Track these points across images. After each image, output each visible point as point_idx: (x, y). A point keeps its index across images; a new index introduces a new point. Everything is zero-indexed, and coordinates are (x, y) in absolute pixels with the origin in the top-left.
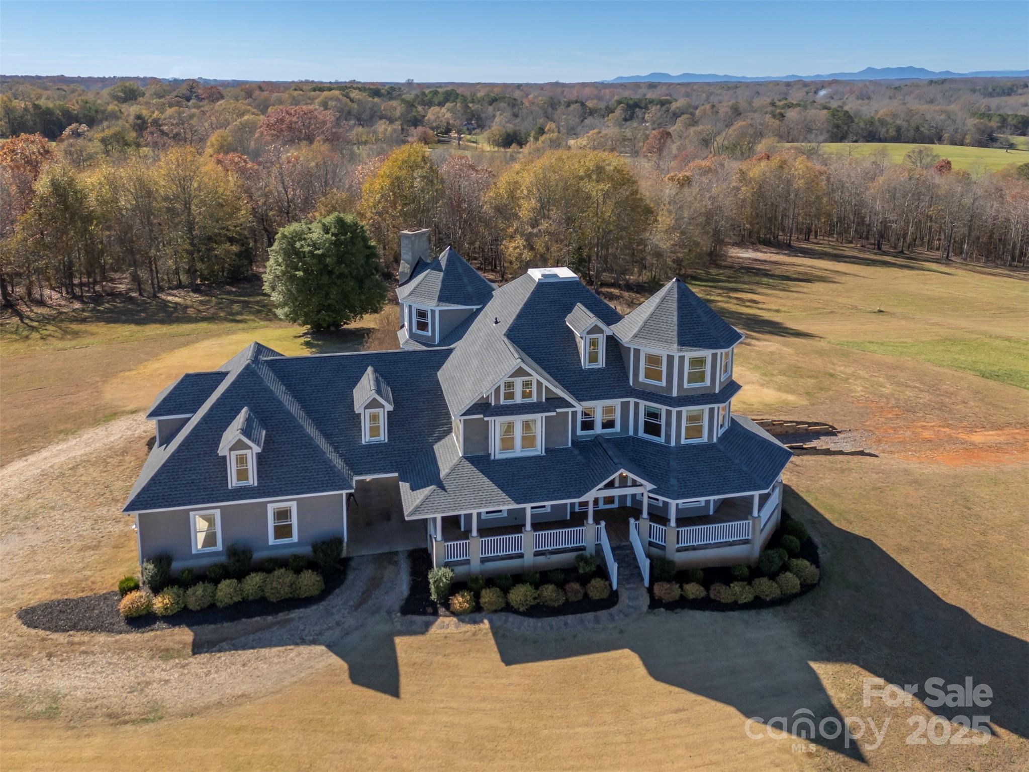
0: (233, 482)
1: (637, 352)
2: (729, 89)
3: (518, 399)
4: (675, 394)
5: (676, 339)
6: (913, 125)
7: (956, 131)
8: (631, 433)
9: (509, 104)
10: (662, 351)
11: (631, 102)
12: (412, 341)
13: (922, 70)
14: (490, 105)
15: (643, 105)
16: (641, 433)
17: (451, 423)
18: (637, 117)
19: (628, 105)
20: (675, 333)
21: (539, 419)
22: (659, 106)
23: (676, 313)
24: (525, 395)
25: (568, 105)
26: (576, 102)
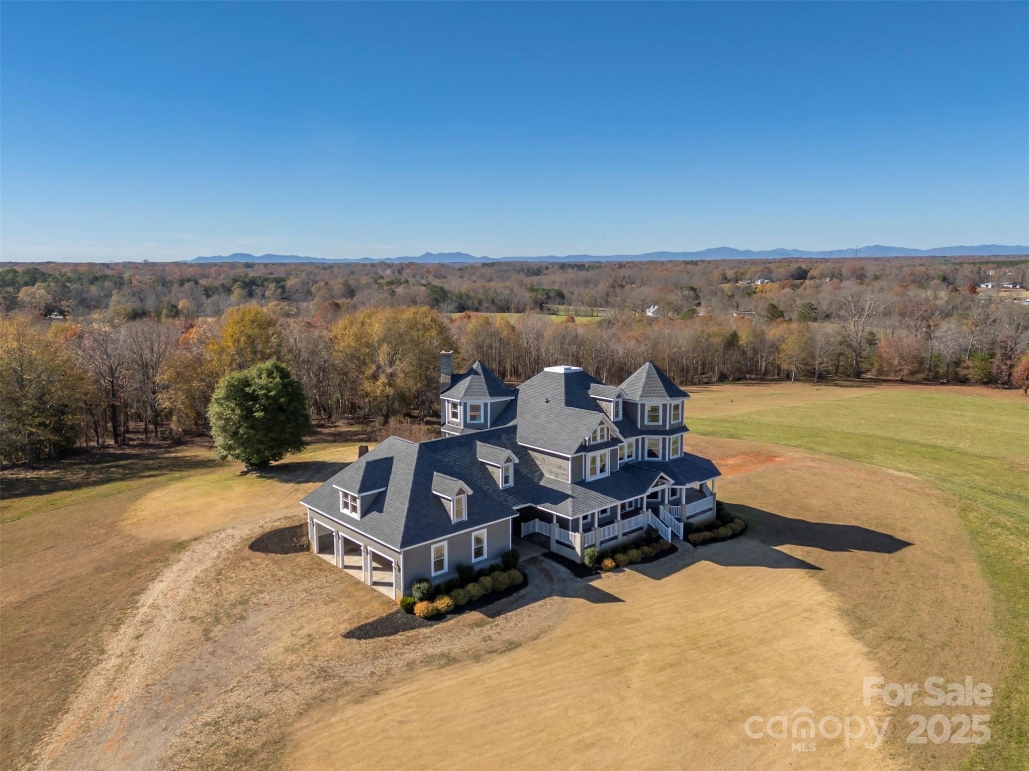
0: (454, 519)
1: (643, 406)
2: (325, 269)
3: (599, 441)
4: (668, 428)
5: (666, 394)
6: (490, 298)
7: (519, 302)
8: (640, 459)
9: (115, 283)
10: (658, 402)
11: (247, 280)
12: (466, 429)
13: (467, 255)
14: (92, 284)
15: (259, 283)
16: (646, 458)
17: (540, 470)
18: (257, 294)
19: (244, 282)
20: (664, 391)
21: (607, 451)
22: (274, 284)
23: (659, 380)
24: (602, 437)
25: (182, 284)
26: (189, 280)
